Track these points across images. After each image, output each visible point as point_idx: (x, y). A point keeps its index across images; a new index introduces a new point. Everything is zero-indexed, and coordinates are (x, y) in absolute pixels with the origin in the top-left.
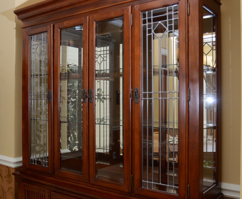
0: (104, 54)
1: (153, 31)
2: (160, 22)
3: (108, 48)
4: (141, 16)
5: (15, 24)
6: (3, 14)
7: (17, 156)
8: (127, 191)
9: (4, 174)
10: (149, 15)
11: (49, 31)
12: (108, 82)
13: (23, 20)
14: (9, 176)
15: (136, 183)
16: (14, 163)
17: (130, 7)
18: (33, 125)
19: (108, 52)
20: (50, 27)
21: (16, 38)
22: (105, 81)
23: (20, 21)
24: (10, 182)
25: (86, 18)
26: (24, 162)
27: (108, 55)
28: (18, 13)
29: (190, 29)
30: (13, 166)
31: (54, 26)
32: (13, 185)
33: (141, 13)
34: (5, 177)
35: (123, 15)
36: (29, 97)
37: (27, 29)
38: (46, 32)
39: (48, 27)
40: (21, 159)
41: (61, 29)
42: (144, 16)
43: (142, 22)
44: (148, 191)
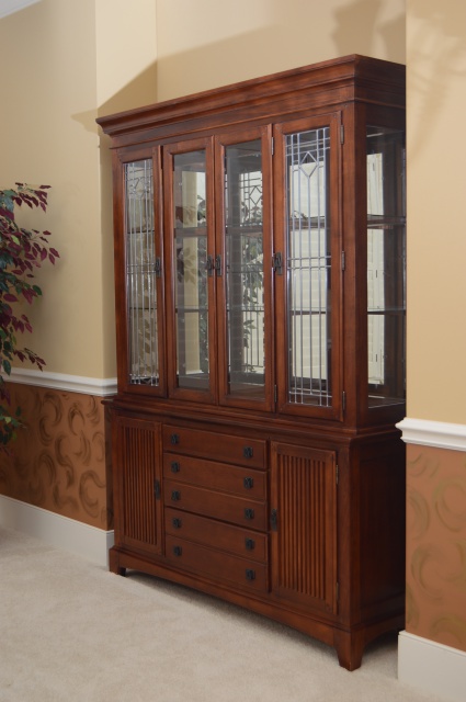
2: (308, 152)
4: (285, 142)
5: (98, 138)
6: (76, 117)
7: (108, 376)
8: (269, 409)
9: (86, 410)
10: (295, 141)
11: (154, 157)
13: (111, 135)
14: (95, 411)
15: (280, 395)
16: (104, 387)
17: (270, 126)
20: (157, 150)
21: (101, 163)
23: (107, 136)
24: (97, 423)
25: (210, 140)
26: (119, 386)
28: (104, 123)
29: (345, 164)
30: (102, 393)
31: (162, 148)
32: (101, 427)
33: (285, 137)
34: (88, 416)
35: (260, 138)
36: (126, 270)
37: (118, 150)
38: (151, 158)
39: (154, 149)
40: (114, 381)
41: (173, 154)
42: (289, 142)
43: (285, 152)
44: (296, 406)
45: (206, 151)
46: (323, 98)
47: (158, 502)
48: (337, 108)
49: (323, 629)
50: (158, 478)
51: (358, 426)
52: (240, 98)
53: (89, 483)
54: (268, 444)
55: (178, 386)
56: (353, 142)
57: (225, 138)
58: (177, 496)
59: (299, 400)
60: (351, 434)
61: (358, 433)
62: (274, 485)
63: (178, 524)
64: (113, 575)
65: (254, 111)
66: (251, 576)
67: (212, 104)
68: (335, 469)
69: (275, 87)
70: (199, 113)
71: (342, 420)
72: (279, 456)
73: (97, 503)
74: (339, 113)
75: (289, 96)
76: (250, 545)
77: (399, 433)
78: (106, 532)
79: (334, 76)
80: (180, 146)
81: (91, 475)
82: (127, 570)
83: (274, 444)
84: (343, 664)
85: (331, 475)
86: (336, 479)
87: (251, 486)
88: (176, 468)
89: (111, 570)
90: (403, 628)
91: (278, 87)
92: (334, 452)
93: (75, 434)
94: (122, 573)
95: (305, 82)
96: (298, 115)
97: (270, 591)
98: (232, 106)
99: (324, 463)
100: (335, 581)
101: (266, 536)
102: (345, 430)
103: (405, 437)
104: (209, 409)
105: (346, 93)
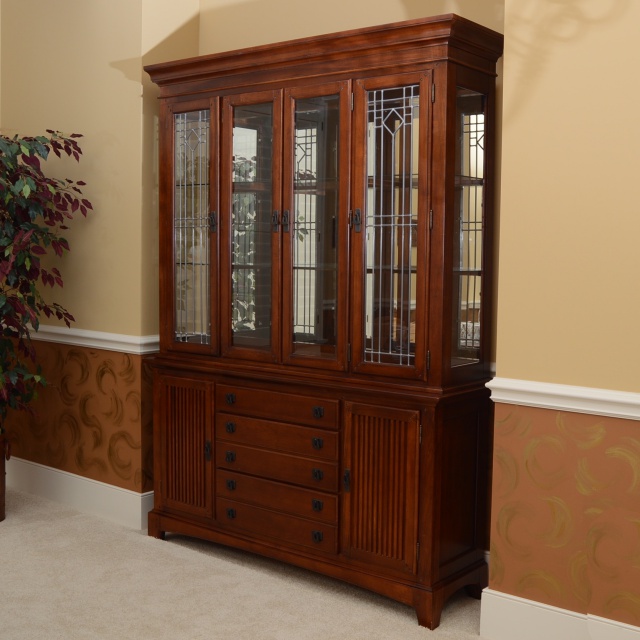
0: (306, 144)
1: (383, 122)
2: (393, 109)
3: (314, 131)
4: (367, 98)
5: (142, 86)
6: (114, 65)
7: (146, 332)
8: (341, 368)
9: (119, 368)
10: (378, 97)
11: (212, 108)
12: (314, 197)
13: (160, 83)
14: (130, 369)
15: (355, 355)
16: (142, 345)
17: (349, 82)
18: (181, 275)
19: (314, 139)
20: (215, 101)
21: (144, 112)
22: (308, 196)
23: (155, 85)
24: (133, 381)
25: (279, 92)
26: (161, 344)
27: (314, 146)
28: (153, 71)
29: (435, 122)
30: (139, 351)
31: (221, 99)
32: (137, 385)
33: (367, 93)
34: (120, 374)
35: (339, 93)
37: (168, 100)
38: (208, 109)
39: (211, 100)
40: (156, 338)
41: (234, 106)
42: (371, 98)
43: (366, 108)
44: (373, 365)
45: (275, 104)
46: (411, 56)
47: (209, 465)
48: (427, 66)
49: (401, 589)
50: (209, 439)
51: (443, 386)
52: (318, 51)
53: (121, 444)
54: (341, 404)
55: (232, 345)
56: (445, 101)
57: (296, 91)
58: (231, 458)
59: (376, 359)
60: (436, 394)
61: (444, 393)
62: (347, 446)
63: (232, 486)
64: (152, 539)
65: (331, 66)
66: (318, 538)
67: (283, 57)
68: (419, 429)
69: (360, 43)
70: (267, 65)
71: (425, 379)
72: (353, 415)
73: (130, 464)
74: (430, 71)
75: (374, 52)
76: (318, 506)
77: (488, 392)
78: (140, 495)
79: (427, 35)
80: (243, 98)
81: (123, 435)
82: (167, 533)
83: (348, 404)
84: (423, 622)
85: (415, 434)
86: (419, 439)
87: (321, 447)
88: (231, 429)
89: (150, 534)
90: (486, 585)
91: (363, 43)
92: (417, 412)
93: (104, 394)
94: (162, 536)
95: (393, 40)
96: (383, 71)
97: (339, 552)
98: (305, 59)
99: (406, 423)
100: (415, 541)
101: (336, 497)
102: (429, 389)
103: (494, 397)
104: (269, 368)
105: (438, 52)
